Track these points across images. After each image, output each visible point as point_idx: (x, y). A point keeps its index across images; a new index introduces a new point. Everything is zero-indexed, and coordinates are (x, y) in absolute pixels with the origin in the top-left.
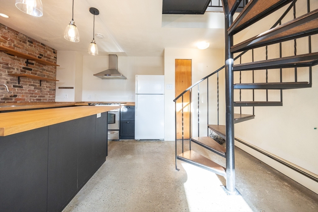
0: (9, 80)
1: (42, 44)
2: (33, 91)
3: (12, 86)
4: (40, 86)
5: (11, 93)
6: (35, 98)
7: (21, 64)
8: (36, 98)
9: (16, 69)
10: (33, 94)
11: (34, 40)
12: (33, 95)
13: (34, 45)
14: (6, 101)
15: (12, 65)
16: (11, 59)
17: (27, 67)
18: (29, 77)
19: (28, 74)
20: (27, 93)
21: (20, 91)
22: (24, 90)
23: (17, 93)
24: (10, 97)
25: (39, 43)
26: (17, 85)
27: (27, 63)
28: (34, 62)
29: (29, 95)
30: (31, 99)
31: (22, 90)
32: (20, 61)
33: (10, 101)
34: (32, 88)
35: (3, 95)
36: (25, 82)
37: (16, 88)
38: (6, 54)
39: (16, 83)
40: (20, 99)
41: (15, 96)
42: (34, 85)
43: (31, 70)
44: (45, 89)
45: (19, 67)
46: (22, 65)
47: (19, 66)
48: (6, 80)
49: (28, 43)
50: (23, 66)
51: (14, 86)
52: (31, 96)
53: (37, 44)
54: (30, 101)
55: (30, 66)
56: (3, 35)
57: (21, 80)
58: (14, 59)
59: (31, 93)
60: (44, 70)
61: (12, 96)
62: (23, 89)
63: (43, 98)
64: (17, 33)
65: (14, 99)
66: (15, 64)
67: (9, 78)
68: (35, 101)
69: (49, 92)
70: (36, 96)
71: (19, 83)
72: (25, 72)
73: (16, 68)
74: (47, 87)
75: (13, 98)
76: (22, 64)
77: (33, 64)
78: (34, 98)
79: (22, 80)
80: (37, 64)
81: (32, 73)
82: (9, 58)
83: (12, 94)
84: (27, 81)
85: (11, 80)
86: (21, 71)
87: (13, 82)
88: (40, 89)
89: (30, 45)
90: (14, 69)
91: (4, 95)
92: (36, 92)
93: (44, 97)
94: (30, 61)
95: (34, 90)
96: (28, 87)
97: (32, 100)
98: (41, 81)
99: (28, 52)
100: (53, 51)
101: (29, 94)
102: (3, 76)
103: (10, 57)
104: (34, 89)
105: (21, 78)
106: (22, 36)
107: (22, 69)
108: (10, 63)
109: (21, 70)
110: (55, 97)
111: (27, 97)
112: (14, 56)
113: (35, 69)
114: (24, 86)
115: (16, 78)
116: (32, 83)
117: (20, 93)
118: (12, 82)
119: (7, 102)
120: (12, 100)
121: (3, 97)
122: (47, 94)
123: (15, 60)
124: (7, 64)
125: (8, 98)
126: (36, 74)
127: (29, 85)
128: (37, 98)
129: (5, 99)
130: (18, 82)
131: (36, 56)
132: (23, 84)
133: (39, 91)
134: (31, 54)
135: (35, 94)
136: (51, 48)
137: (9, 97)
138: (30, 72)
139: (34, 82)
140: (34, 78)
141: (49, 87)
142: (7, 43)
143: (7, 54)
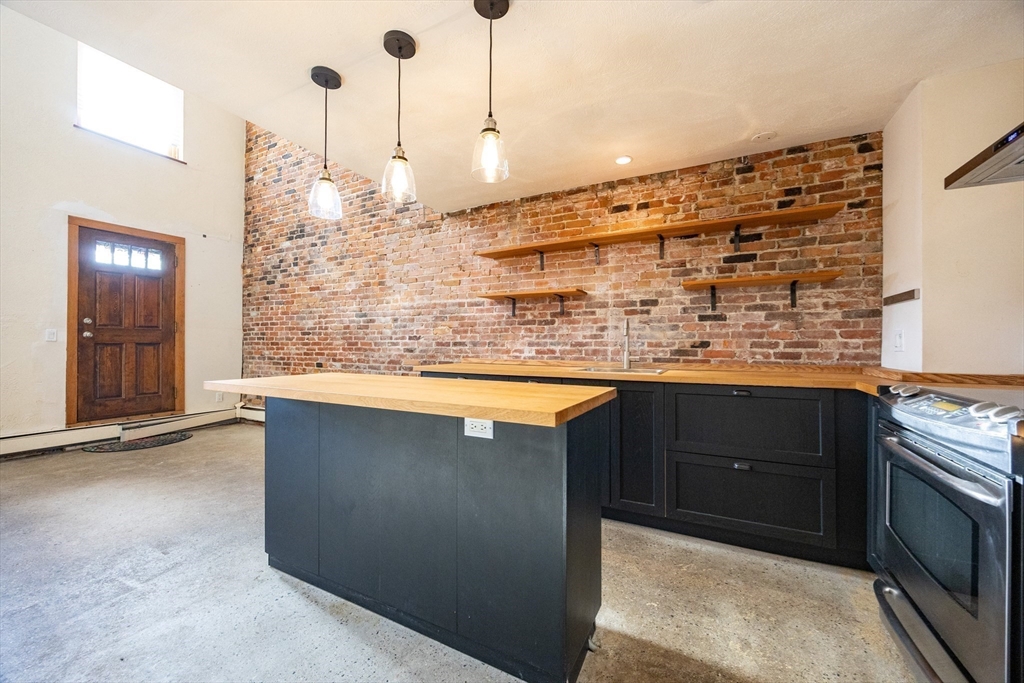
0: (688, 303)
1: (792, 151)
2: (762, 326)
3: (697, 318)
4: (793, 305)
5: (694, 336)
6: (771, 351)
7: (716, 251)
8: (777, 350)
9: (704, 271)
10: (761, 336)
11: (758, 158)
12: (765, 340)
13: (758, 174)
14: (682, 358)
15: (694, 262)
16: (690, 248)
17: (739, 253)
18: (747, 284)
19: (743, 274)
20: (740, 335)
21: (717, 331)
22: (729, 325)
23: (710, 335)
24: (692, 346)
25: (779, 153)
26: (709, 312)
27: (739, 239)
28: (760, 229)
29: (748, 342)
30: (754, 354)
31: (724, 326)
32: (714, 242)
33: (691, 358)
34: (760, 316)
35: (674, 344)
36: (734, 301)
37: (708, 323)
38: (679, 240)
39: (705, 309)
40: (718, 354)
41: (705, 344)
42: (767, 305)
43: (753, 257)
44: (818, 315)
45: (712, 262)
46: (719, 252)
47: (713, 259)
48: (682, 303)
49: (738, 178)
50: (726, 255)
51: (702, 318)
52: (753, 345)
53: (770, 161)
54: (750, 361)
55: (747, 249)
56: (671, 196)
57: (720, 297)
58: (699, 244)
59: (754, 334)
60: (812, 240)
61: (697, 345)
62: (728, 321)
63: (810, 350)
64: (702, 169)
65: (700, 353)
66: (703, 257)
67: (687, 299)
68: (773, 359)
69: (838, 325)
70: (776, 345)
71: (714, 308)
72: (732, 270)
73: (703, 267)
74: (826, 306)
75: (699, 350)
76: (721, 250)
77: (758, 237)
78: (765, 350)
79: (723, 296)
80: (774, 230)
81: (756, 268)
82: (687, 247)
83: (697, 339)
84: (739, 298)
85: (692, 301)
86: (721, 270)
87: (697, 308)
88: (793, 317)
89: (744, 181)
90: (700, 271)
91: (677, 342)
92: (776, 327)
93: (815, 345)
94: (745, 232)
95: (765, 322)
96: (744, 315)
97: (757, 357)
98: (793, 286)
99: (737, 207)
100: (854, 146)
101: (746, 337)
102: (675, 297)
103: (688, 243)
104: (767, 318)
105: (718, 294)
106: (716, 168)
107: (722, 264)
108: (688, 259)
109: (718, 268)
110: (879, 344)
111: (740, 347)
112: (696, 236)
113: (770, 250)
114: (728, 315)
115: (706, 294)
116: (758, 301)
117: (718, 336)
118: (694, 309)
119: (685, 361)
120: (697, 355)
121: (676, 347)
122: (830, 335)
123: (701, 247)
124: (683, 264)
125: (687, 351)
126: (772, 266)
127: (748, 308)
128: (781, 349)
129: (680, 352)
130: (710, 305)
131: (768, 207)
132: (725, 307)
133: (790, 323)
134: (751, 208)
135: (772, 335)
136: (843, 140)
137: (687, 346)
138: (750, 265)
139: (766, 296)
140: (765, 285)
141: (840, 305)
142: (681, 209)
143: (681, 238)
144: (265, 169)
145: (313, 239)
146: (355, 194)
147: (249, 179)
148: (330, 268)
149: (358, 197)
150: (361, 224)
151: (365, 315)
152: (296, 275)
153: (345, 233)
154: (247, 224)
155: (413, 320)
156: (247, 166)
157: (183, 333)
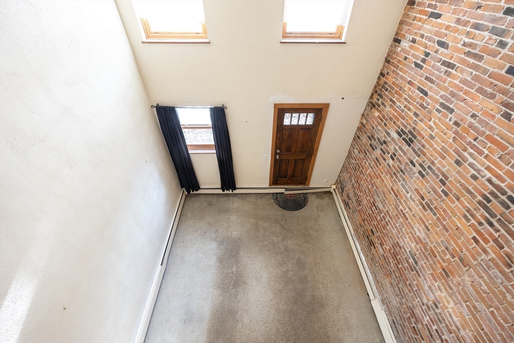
144: (414, 41)
145: (416, 159)
146: (489, 175)
147: (397, 41)
148: (413, 196)
149: (490, 181)
150: (468, 211)
151: (416, 263)
152: (388, 164)
153: (446, 194)
154: (378, 83)
155: (451, 333)
156: (402, 23)
157: (316, 156)
